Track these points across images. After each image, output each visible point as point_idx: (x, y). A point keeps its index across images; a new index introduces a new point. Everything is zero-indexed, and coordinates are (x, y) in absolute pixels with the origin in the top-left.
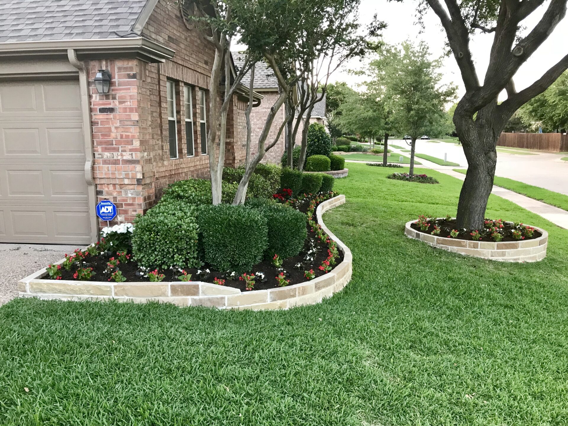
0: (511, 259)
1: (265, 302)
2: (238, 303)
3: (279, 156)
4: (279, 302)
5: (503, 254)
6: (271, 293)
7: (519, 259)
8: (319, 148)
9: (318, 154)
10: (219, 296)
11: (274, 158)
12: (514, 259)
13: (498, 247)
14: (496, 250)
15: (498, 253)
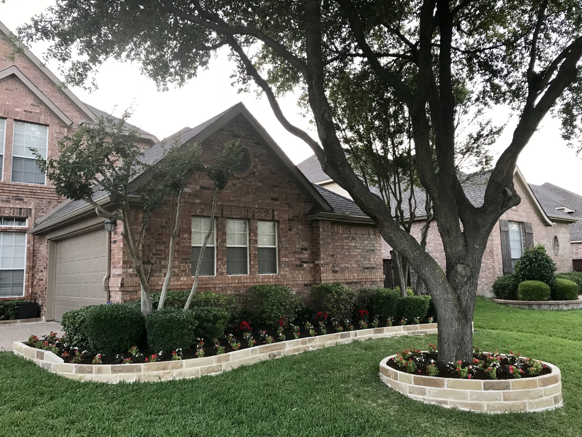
0: (433, 401)
1: (71, 372)
2: (57, 370)
3: (491, 282)
4: (80, 375)
5: (424, 393)
6: (75, 366)
7: (446, 403)
8: (532, 272)
9: (530, 279)
10: (50, 362)
11: (486, 284)
12: (439, 402)
13: (417, 382)
14: (413, 385)
15: (416, 389)
